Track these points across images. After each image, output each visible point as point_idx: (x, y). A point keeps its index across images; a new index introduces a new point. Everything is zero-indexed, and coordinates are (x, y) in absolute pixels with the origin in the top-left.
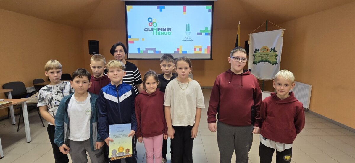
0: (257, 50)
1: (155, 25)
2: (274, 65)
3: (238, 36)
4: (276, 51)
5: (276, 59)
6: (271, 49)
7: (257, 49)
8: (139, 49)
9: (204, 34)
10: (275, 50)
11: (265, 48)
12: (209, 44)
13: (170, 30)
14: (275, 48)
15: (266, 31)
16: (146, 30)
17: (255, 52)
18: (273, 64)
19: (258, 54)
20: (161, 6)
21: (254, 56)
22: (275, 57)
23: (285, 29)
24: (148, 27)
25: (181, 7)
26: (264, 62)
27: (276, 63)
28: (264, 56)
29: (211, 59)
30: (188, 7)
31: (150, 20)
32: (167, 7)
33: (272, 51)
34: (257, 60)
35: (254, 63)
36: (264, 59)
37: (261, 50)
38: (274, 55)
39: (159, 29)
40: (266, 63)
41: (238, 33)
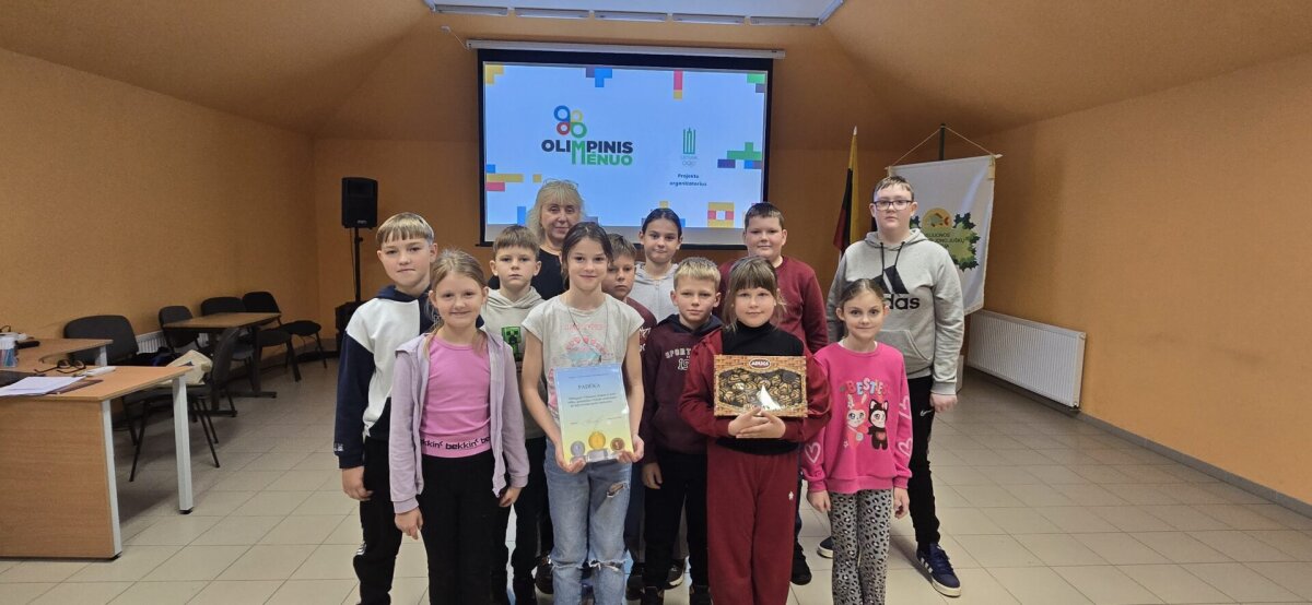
1: (578, 130)
2: (967, 269)
3: (850, 173)
4: (972, 226)
5: (974, 251)
6: (958, 219)
10: (971, 221)
11: (937, 214)
13: (628, 147)
14: (968, 216)
15: (941, 159)
18: (963, 268)
20: (599, 69)
22: (968, 242)
23: (999, 156)
24: (554, 136)
25: (668, 75)
27: (973, 264)
28: (934, 239)
30: (688, 75)
31: (563, 114)
32: (620, 73)
33: (961, 224)
37: (926, 220)
38: (967, 238)
39: (590, 145)
41: (852, 163)
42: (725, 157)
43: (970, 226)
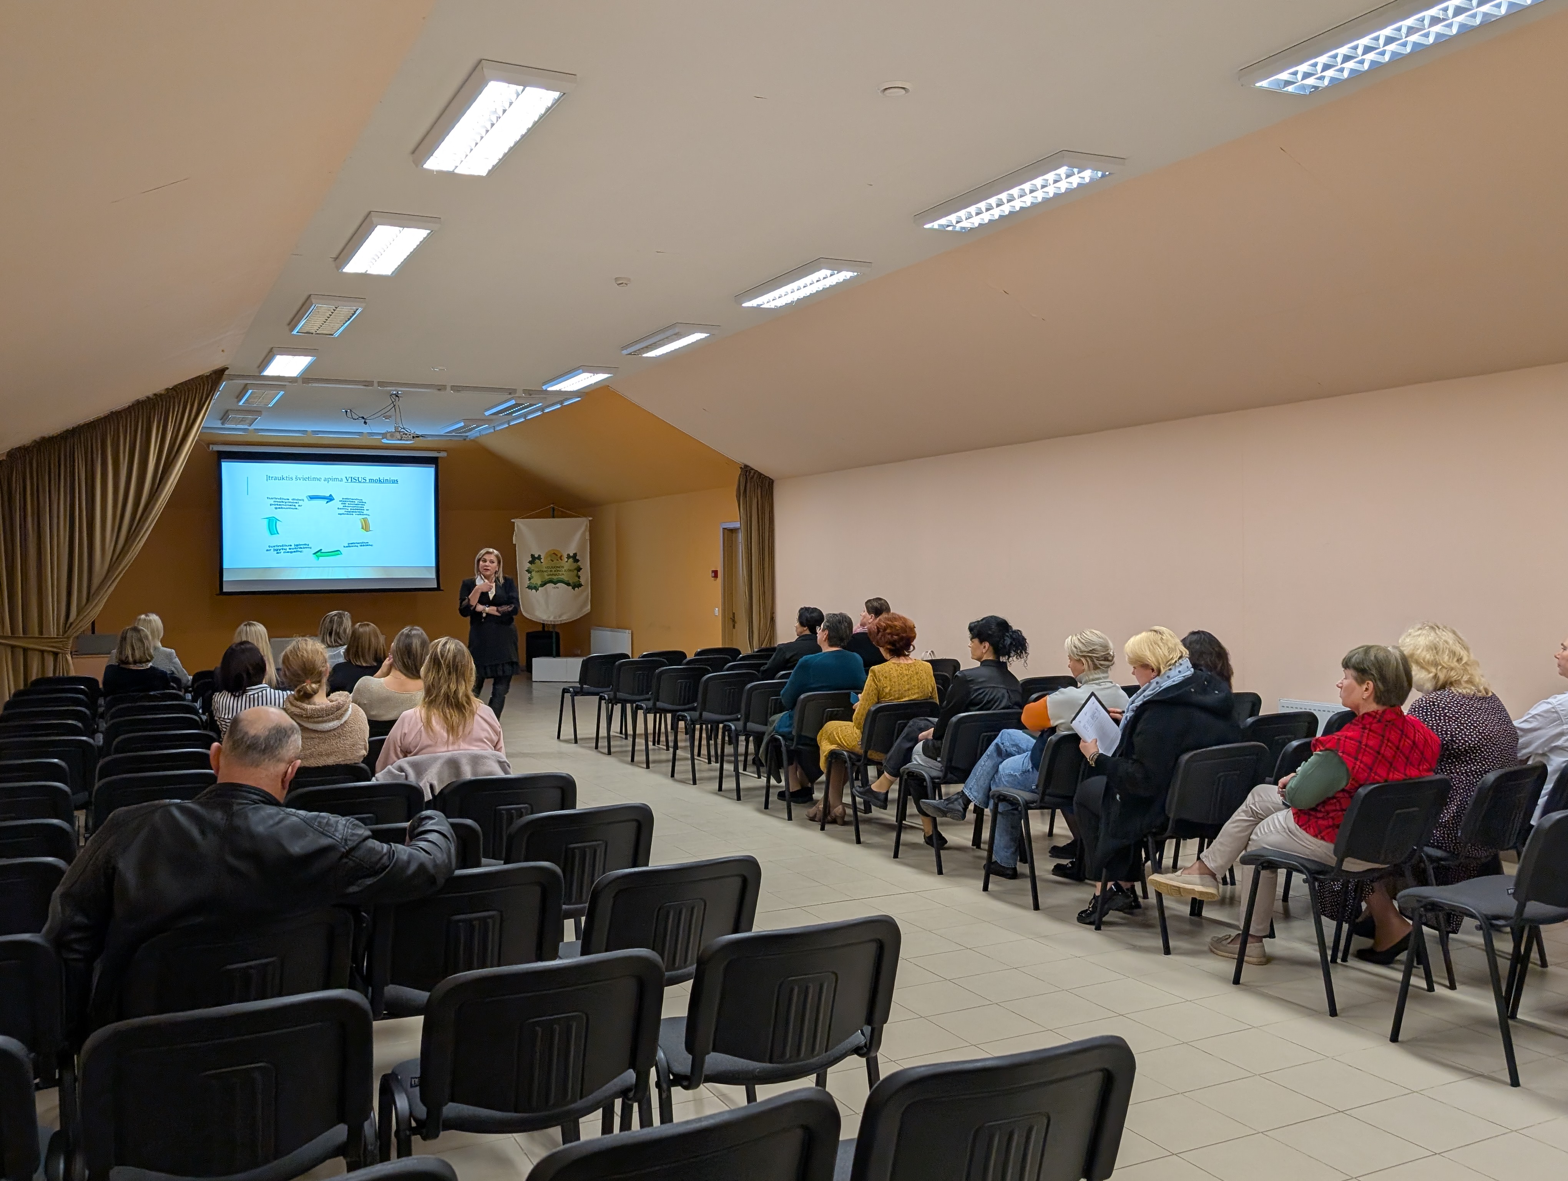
0: (534, 559)
2: (576, 589)
4: (577, 561)
5: (579, 577)
6: (569, 557)
7: (536, 556)
10: (577, 558)
11: (554, 553)
14: (575, 555)
15: (553, 517)
17: (531, 562)
18: (574, 588)
19: (538, 566)
21: (529, 571)
22: (576, 571)
23: (590, 519)
26: (555, 583)
27: (580, 585)
28: (553, 570)
29: (438, 589)
33: (571, 560)
34: (537, 580)
35: (533, 587)
36: (554, 578)
37: (546, 558)
38: (575, 569)
40: (559, 585)
43: (576, 561)
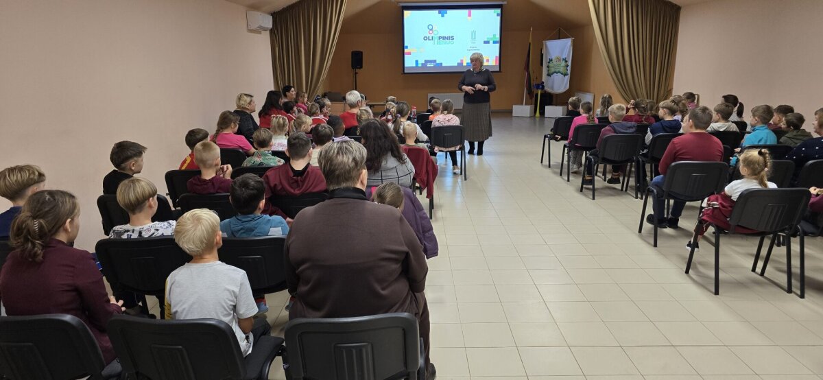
0: (551, 60)
1: (436, 32)
3: (530, 44)
4: (566, 62)
5: (567, 70)
6: (563, 60)
8: (417, 62)
9: (491, 42)
10: (566, 60)
11: (557, 58)
12: (498, 55)
13: (452, 38)
14: (566, 58)
15: (559, 39)
16: (426, 38)
17: (549, 62)
19: (551, 65)
20: (443, 11)
21: (548, 67)
23: (574, 38)
24: (428, 35)
25: (466, 12)
26: (557, 73)
27: (565, 75)
28: (557, 66)
29: (500, 71)
30: (474, 12)
31: (430, 27)
32: (450, 12)
34: (551, 72)
35: (549, 75)
36: (557, 70)
37: (554, 60)
38: (565, 66)
39: (440, 38)
40: (559, 74)
41: (530, 41)
42: (486, 40)
